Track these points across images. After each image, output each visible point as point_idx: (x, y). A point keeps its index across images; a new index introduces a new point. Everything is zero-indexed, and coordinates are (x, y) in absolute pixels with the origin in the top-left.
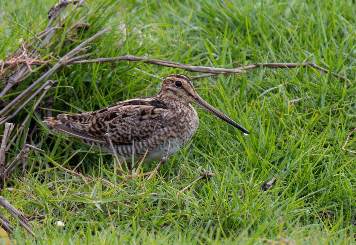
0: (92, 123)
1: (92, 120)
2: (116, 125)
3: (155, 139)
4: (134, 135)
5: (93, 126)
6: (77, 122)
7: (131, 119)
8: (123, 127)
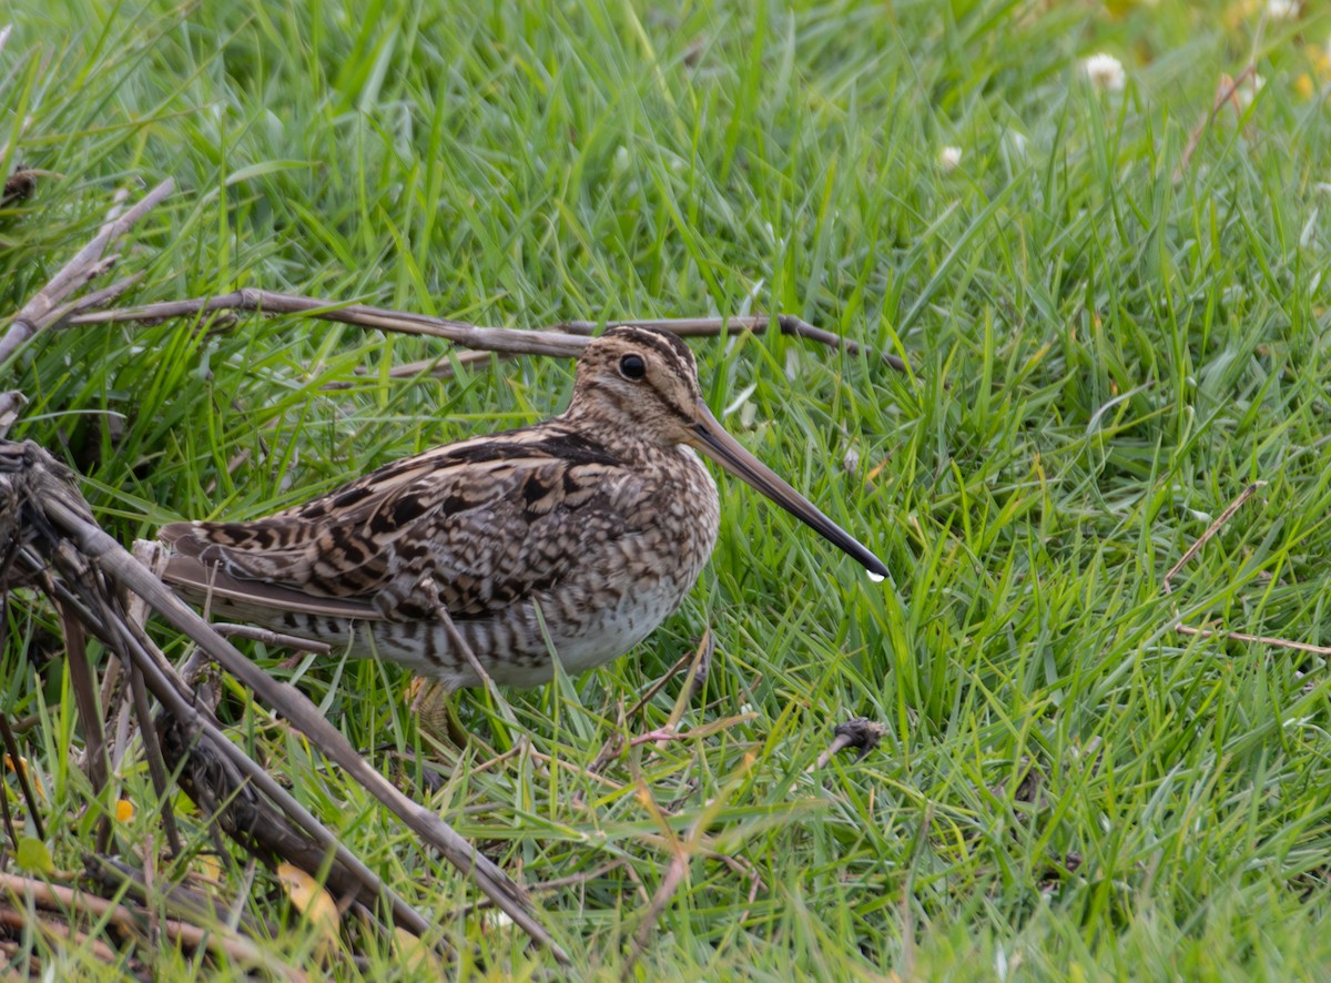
0: (318, 544)
1: (313, 535)
2: (424, 543)
3: (588, 589)
4: (504, 578)
5: (324, 556)
6: (249, 547)
7: (483, 515)
8: (456, 547)
